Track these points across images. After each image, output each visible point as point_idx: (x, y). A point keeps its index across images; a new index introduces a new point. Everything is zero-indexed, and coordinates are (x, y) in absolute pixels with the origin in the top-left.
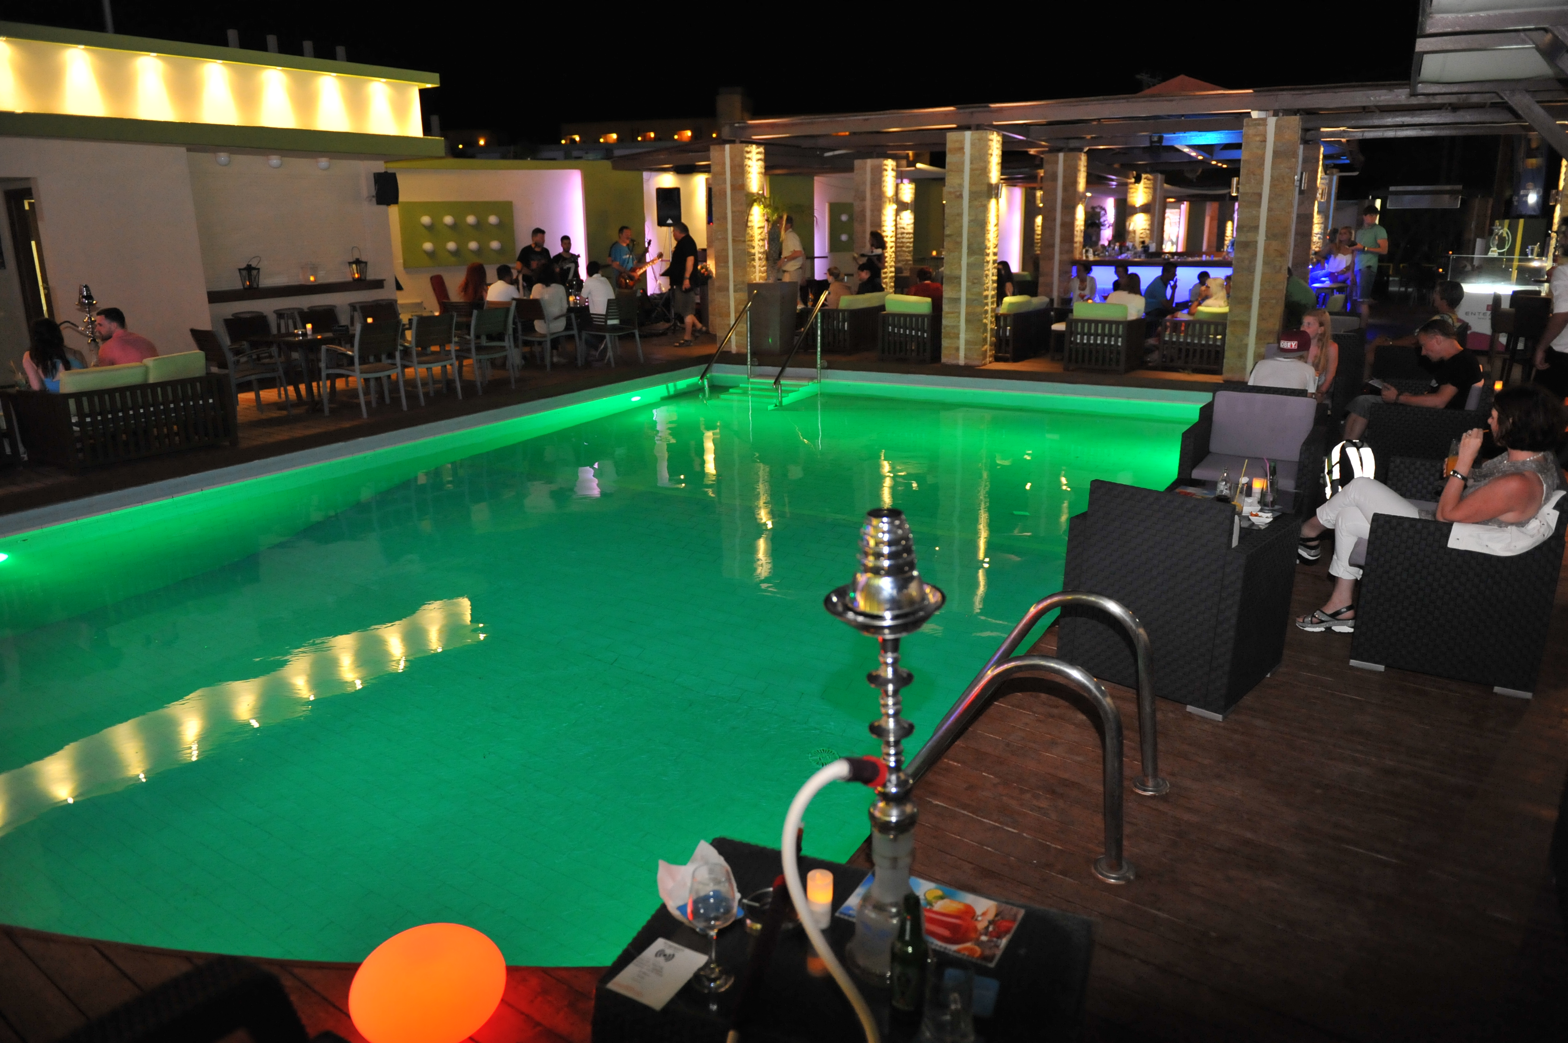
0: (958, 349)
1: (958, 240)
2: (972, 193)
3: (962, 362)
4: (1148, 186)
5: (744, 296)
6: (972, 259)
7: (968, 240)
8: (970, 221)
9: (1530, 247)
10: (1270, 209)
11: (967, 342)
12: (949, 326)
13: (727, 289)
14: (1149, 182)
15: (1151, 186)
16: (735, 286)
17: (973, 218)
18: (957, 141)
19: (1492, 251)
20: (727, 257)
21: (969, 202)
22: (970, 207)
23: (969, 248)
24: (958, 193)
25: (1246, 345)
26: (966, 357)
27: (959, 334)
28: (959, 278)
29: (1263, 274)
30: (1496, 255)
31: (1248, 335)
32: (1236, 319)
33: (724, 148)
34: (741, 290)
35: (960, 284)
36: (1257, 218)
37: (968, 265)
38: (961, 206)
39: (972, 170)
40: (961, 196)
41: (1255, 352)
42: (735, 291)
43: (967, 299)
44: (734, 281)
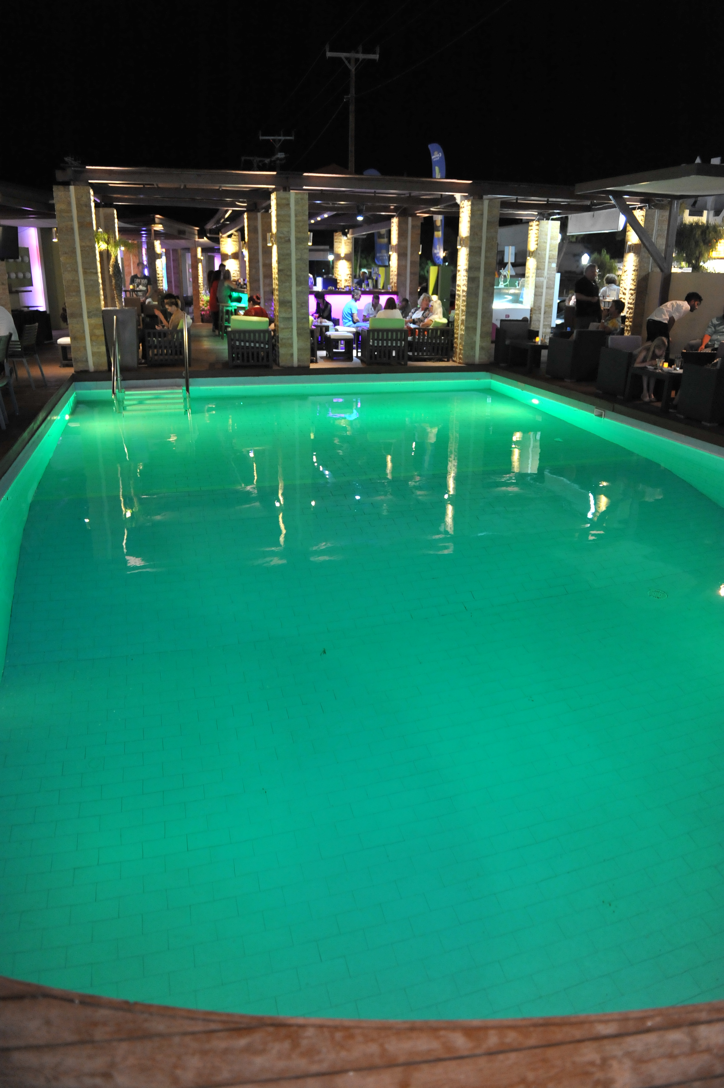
0: (292, 355)
1: (288, 273)
2: (297, 238)
3: (295, 363)
4: (235, 240)
5: (99, 321)
6: (300, 288)
7: (296, 274)
8: (297, 260)
9: (517, 282)
10: (486, 257)
11: (299, 350)
12: (285, 339)
13: (81, 315)
14: (235, 237)
15: (237, 240)
16: (88, 313)
17: (299, 257)
18: (284, 199)
19: (501, 284)
20: (78, 287)
21: (296, 246)
22: (296, 249)
23: (297, 280)
24: (287, 238)
25: (475, 342)
26: (299, 360)
27: (292, 344)
28: (290, 302)
29: (483, 297)
30: (503, 286)
31: (476, 335)
32: (470, 326)
33: (69, 189)
34: (95, 315)
35: (291, 307)
36: (480, 263)
37: (297, 292)
38: (289, 249)
39: (297, 221)
40: (289, 241)
41: (480, 346)
42: (89, 317)
43: (297, 318)
44: (88, 308)
